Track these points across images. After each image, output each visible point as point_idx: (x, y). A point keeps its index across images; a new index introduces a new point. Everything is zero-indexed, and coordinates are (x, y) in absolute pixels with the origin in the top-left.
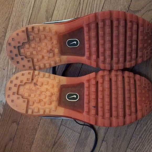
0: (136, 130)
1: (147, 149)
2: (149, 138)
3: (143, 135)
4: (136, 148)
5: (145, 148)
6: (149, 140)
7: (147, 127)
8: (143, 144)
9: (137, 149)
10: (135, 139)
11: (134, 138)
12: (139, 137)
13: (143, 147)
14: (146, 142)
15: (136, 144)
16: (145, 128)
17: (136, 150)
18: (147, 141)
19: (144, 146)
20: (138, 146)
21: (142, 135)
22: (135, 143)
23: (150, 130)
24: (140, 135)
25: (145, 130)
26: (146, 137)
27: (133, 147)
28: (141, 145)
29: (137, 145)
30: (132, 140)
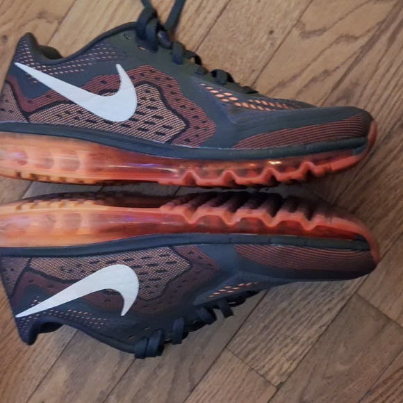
0: (261, 305)
1: (274, 362)
2: (288, 333)
3: (274, 323)
4: (248, 354)
5: (269, 357)
6: (285, 339)
7: (290, 304)
8: (269, 345)
9: (251, 357)
10: (251, 328)
11: (250, 326)
12: (262, 325)
13: (266, 352)
14: (278, 342)
15: (249, 342)
16: (284, 304)
17: (246, 357)
18: (280, 339)
19: (269, 350)
20: (254, 349)
21: (272, 321)
22: (248, 340)
23: (296, 313)
24: (267, 321)
25: (283, 310)
26: (281, 328)
27: (240, 349)
28: (262, 349)
29: (251, 346)
30: (241, 331)
